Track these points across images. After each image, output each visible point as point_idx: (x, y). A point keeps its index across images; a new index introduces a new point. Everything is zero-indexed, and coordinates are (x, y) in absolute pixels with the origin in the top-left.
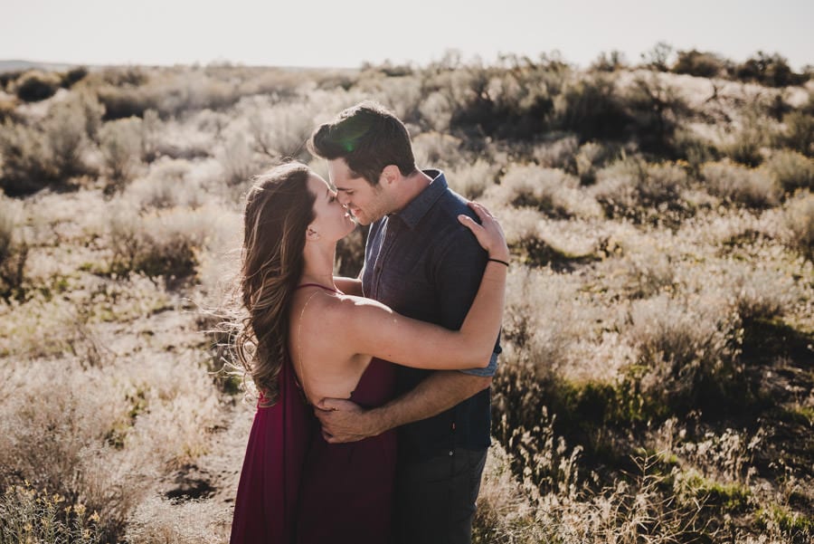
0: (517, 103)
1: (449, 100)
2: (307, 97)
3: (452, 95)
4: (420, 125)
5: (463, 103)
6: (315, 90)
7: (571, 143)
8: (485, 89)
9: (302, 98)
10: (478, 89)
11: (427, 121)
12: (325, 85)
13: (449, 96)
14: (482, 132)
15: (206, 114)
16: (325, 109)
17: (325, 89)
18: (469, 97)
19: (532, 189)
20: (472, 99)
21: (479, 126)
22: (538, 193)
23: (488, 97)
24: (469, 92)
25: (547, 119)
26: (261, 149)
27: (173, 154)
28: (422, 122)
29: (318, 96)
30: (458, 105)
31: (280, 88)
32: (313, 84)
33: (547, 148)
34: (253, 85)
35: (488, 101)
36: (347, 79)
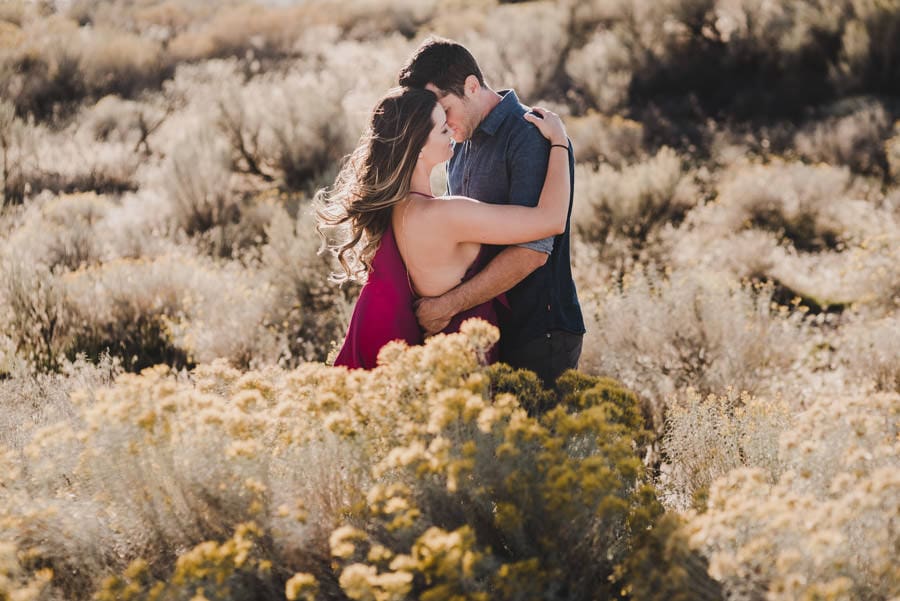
0: (773, 42)
1: (629, 46)
2: (321, 58)
3: (637, 35)
4: (569, 102)
5: (659, 50)
6: (337, 41)
7: (873, 118)
8: (709, 17)
9: (312, 62)
10: (694, 21)
11: (583, 91)
12: (357, 31)
13: (629, 37)
14: (698, 110)
15: (109, 106)
16: (363, 81)
17: (360, 40)
18: (673, 36)
19: (779, 203)
20: (681, 39)
21: (693, 98)
22: (791, 210)
23: (717, 32)
24: (674, 27)
25: (833, 72)
26: (244, 164)
27: (57, 185)
28: (572, 94)
29: (346, 54)
30: (650, 54)
31: (258, 42)
32: (333, 31)
33: (826, 132)
34: (198, 39)
35: (717, 45)
36: (410, 14)
